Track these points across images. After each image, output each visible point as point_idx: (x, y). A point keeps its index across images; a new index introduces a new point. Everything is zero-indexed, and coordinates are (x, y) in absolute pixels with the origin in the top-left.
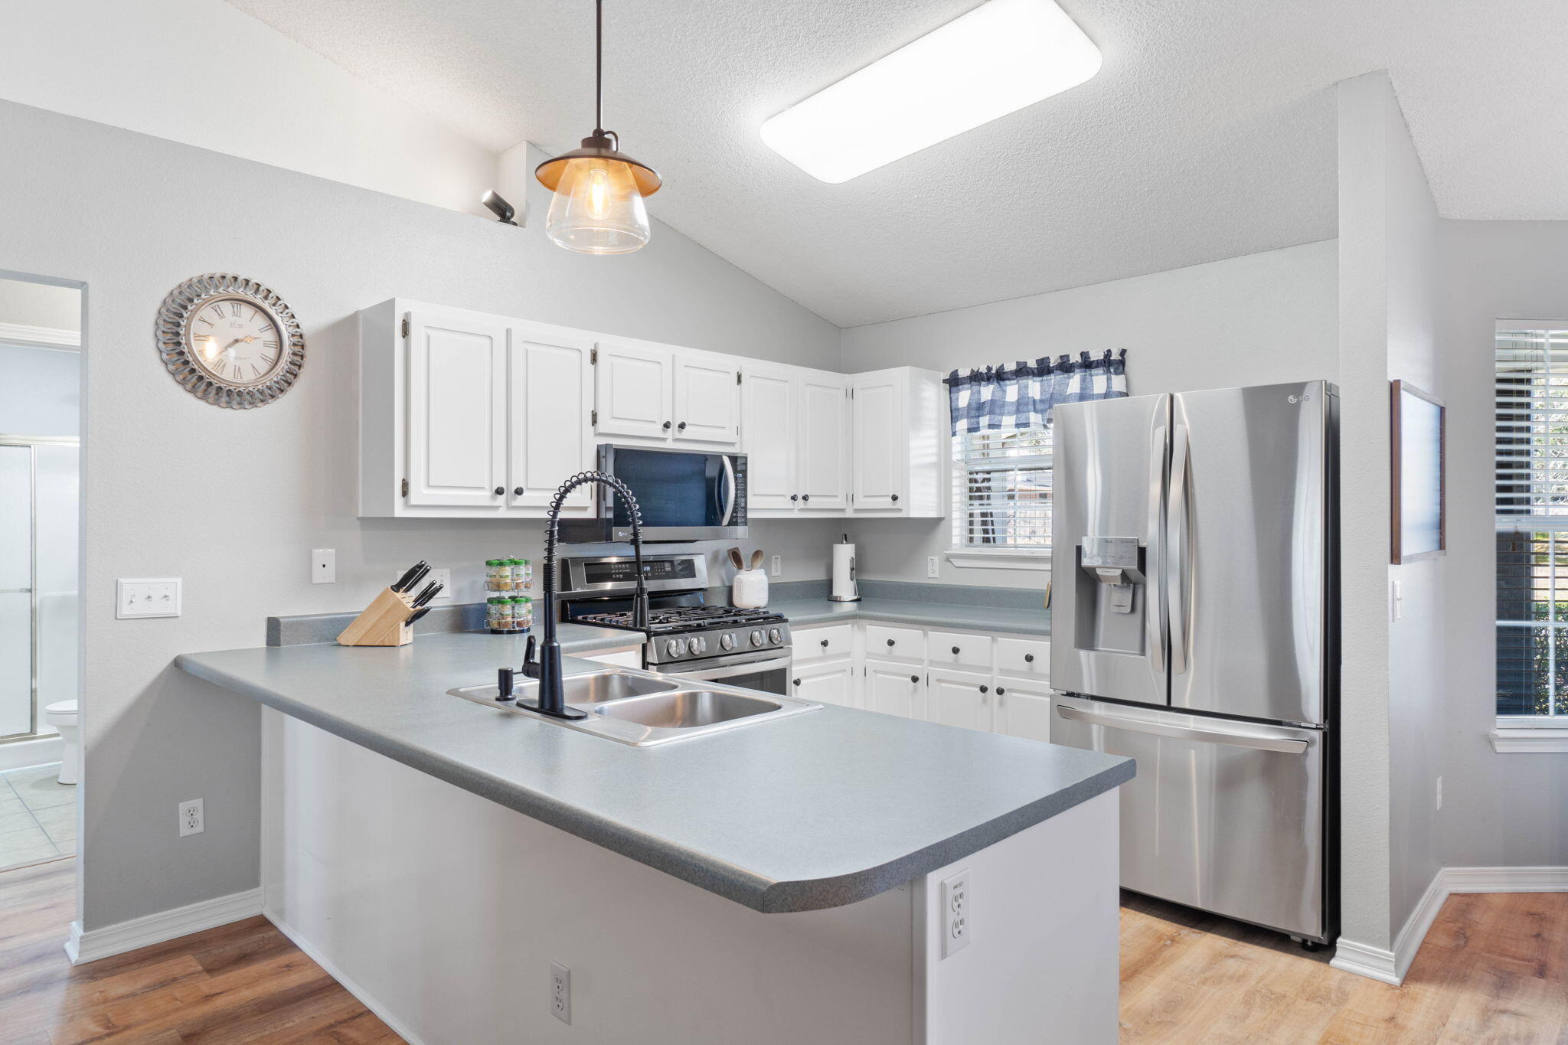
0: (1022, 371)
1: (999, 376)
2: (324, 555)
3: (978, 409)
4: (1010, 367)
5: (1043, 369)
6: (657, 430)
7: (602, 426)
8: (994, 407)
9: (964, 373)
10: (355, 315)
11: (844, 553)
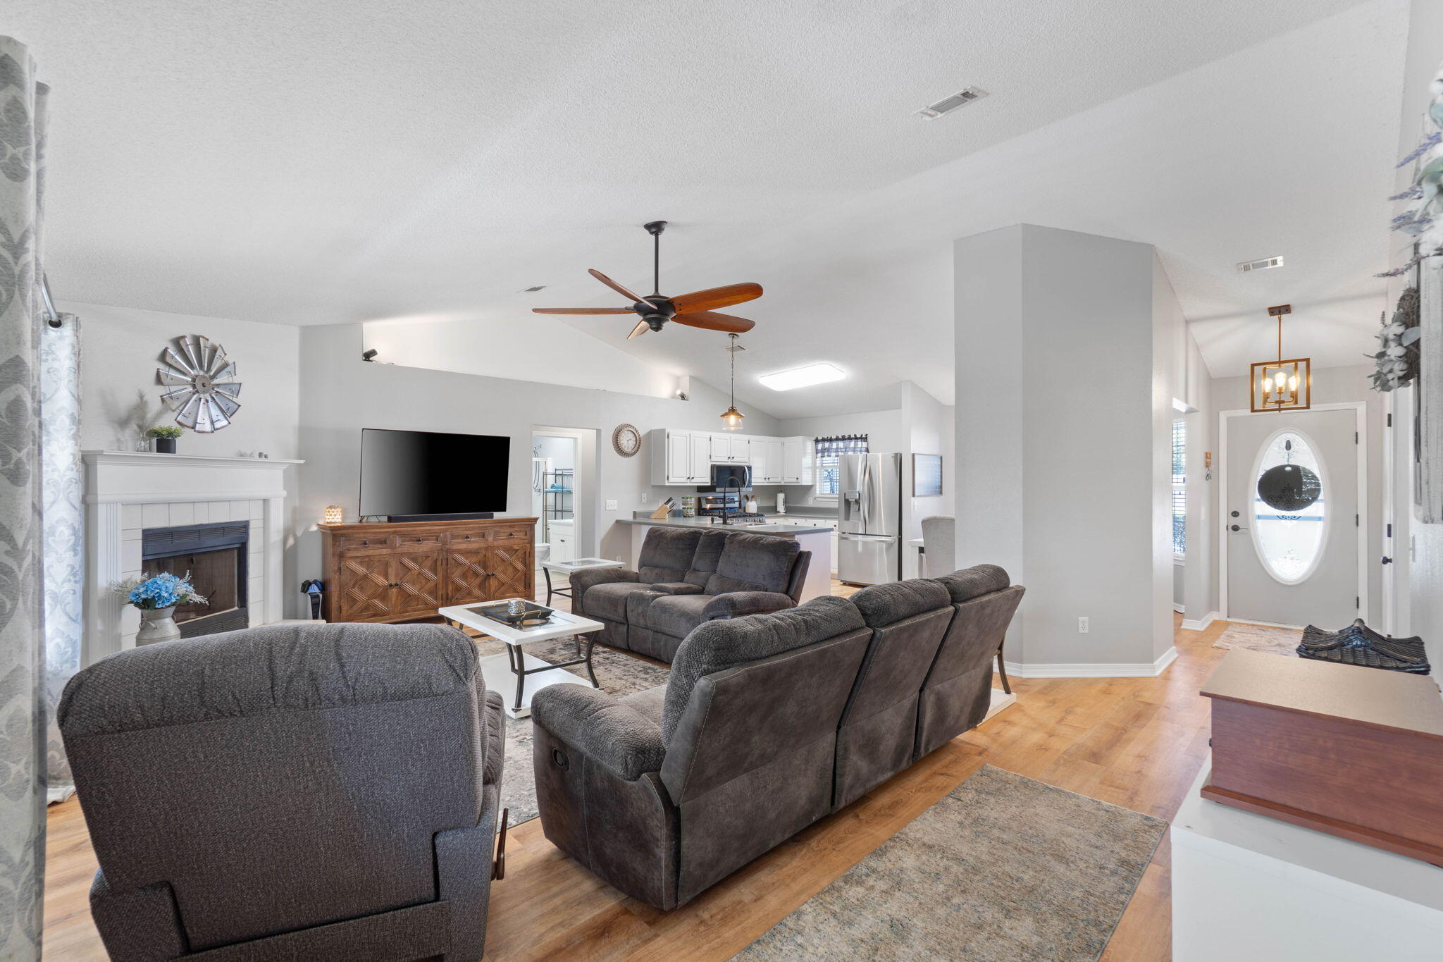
0: (837, 439)
1: (831, 440)
2: (644, 495)
3: (823, 451)
4: (834, 437)
5: (843, 439)
6: (726, 459)
7: (712, 459)
8: (829, 450)
9: (820, 438)
10: (650, 431)
11: (781, 497)
